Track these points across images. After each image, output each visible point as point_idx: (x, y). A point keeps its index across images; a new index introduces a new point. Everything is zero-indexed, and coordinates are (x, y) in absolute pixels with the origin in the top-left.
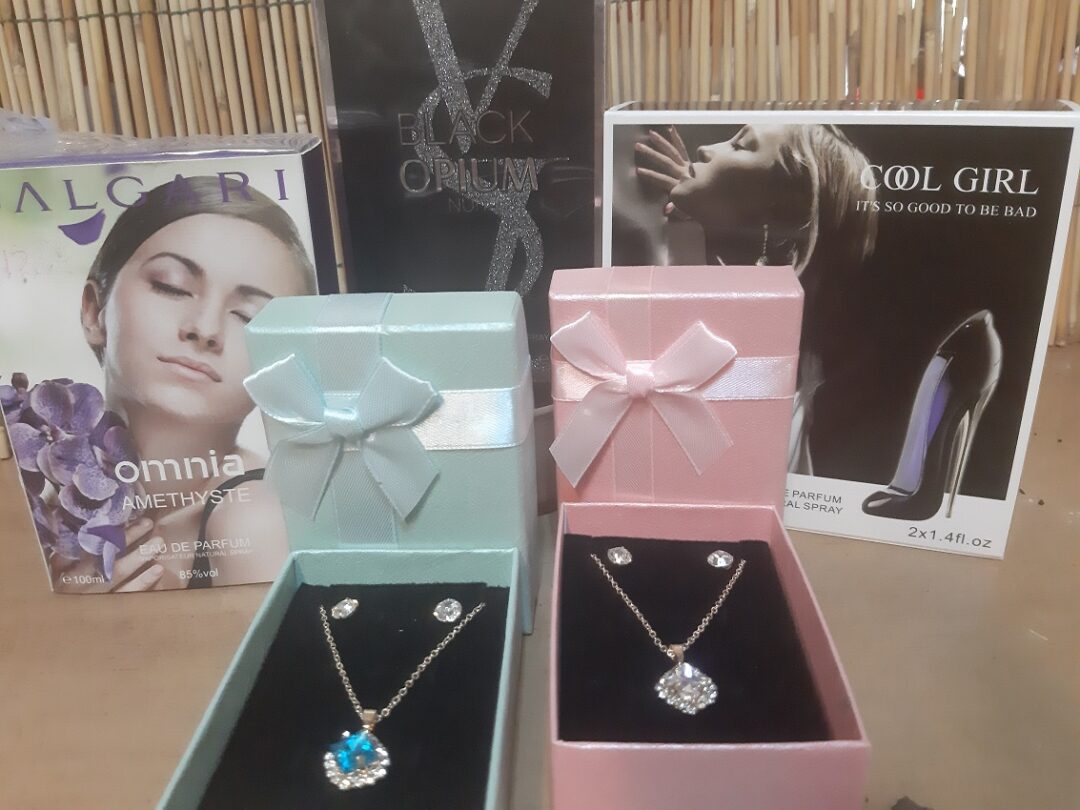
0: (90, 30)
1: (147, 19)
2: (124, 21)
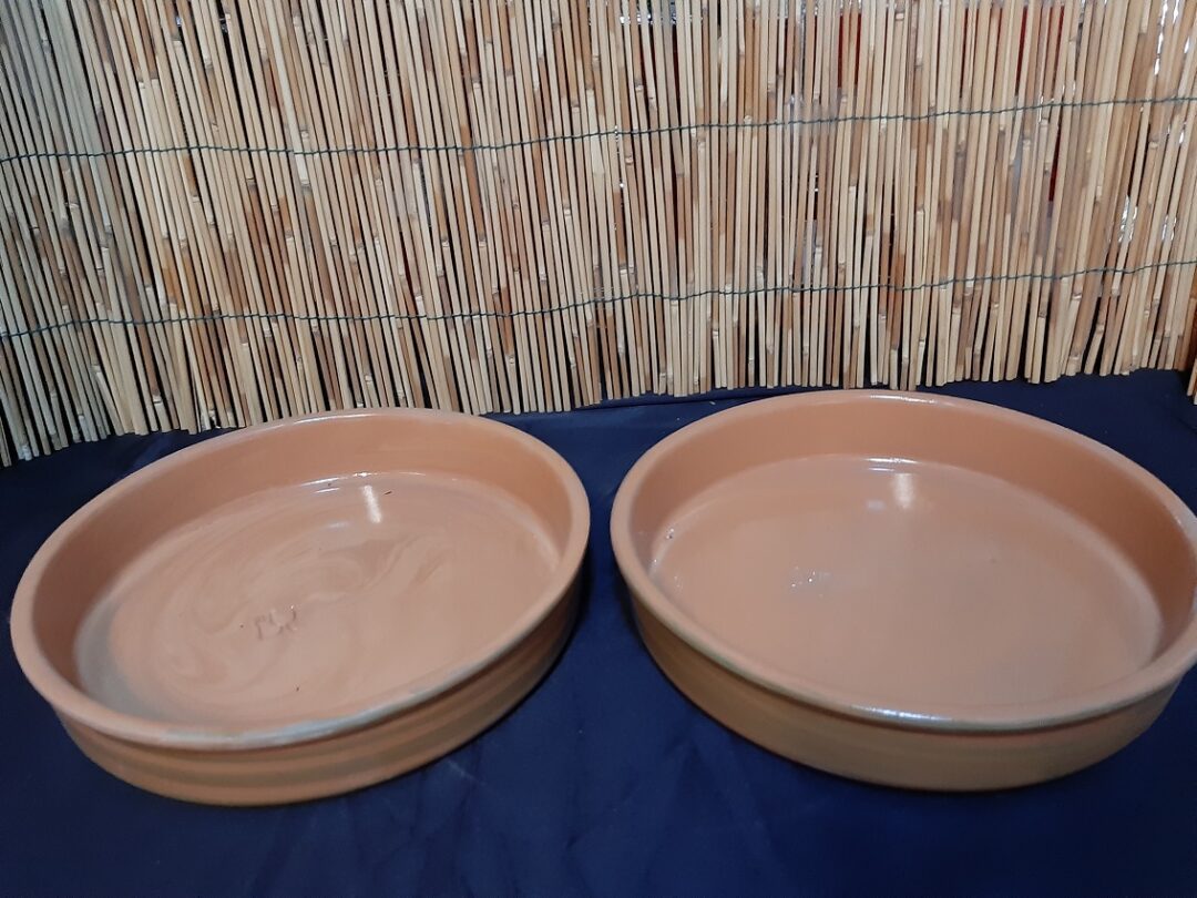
0: (429, 158)
1: (469, 152)
2: (452, 153)
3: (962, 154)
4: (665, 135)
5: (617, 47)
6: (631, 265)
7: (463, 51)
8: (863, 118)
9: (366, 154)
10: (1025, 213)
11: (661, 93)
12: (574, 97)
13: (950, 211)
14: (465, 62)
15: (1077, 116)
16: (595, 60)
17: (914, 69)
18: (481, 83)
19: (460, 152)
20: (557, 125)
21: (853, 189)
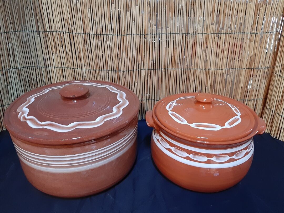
3: (215, 77)
4: (157, 70)
5: (148, 54)
6: (149, 93)
7: (118, 53)
8: (196, 69)
9: (98, 71)
10: (228, 88)
11: (156, 63)
12: (139, 62)
13: (213, 87)
14: (118, 55)
15: (238, 71)
16: (144, 56)
17: (206, 61)
18: (121, 59)
19: (116, 71)
20: (136, 67)
21: (193, 82)
